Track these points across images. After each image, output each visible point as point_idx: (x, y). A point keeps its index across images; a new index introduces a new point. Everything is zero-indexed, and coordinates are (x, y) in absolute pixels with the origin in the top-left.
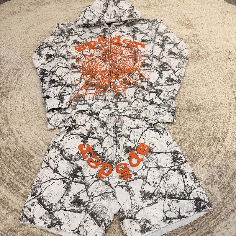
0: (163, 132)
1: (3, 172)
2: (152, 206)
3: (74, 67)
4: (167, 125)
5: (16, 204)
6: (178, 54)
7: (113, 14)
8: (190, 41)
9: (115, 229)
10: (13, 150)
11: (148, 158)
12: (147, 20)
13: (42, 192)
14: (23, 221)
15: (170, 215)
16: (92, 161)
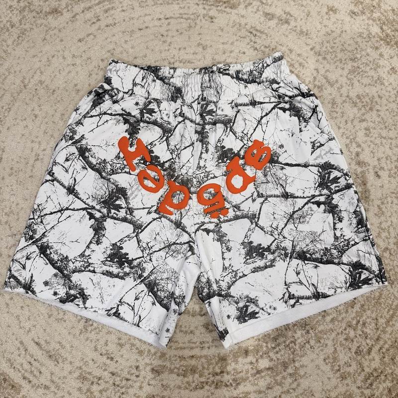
2: (263, 272)
11: (265, 176)
13: (46, 234)
14: (11, 288)
16: (147, 177)
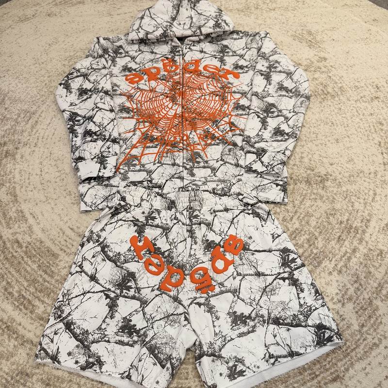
0: (266, 217)
1: (9, 280)
2: (246, 337)
3: (123, 109)
4: (272, 205)
5: (30, 331)
6: (293, 90)
7: (188, 22)
8: (313, 69)
9: (187, 373)
10: (24, 245)
11: (241, 259)
12: (243, 33)
13: (71, 313)
14: (41, 359)
15: (275, 350)
16: (151, 264)
